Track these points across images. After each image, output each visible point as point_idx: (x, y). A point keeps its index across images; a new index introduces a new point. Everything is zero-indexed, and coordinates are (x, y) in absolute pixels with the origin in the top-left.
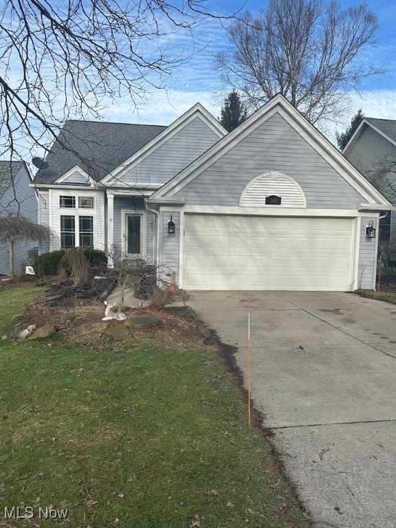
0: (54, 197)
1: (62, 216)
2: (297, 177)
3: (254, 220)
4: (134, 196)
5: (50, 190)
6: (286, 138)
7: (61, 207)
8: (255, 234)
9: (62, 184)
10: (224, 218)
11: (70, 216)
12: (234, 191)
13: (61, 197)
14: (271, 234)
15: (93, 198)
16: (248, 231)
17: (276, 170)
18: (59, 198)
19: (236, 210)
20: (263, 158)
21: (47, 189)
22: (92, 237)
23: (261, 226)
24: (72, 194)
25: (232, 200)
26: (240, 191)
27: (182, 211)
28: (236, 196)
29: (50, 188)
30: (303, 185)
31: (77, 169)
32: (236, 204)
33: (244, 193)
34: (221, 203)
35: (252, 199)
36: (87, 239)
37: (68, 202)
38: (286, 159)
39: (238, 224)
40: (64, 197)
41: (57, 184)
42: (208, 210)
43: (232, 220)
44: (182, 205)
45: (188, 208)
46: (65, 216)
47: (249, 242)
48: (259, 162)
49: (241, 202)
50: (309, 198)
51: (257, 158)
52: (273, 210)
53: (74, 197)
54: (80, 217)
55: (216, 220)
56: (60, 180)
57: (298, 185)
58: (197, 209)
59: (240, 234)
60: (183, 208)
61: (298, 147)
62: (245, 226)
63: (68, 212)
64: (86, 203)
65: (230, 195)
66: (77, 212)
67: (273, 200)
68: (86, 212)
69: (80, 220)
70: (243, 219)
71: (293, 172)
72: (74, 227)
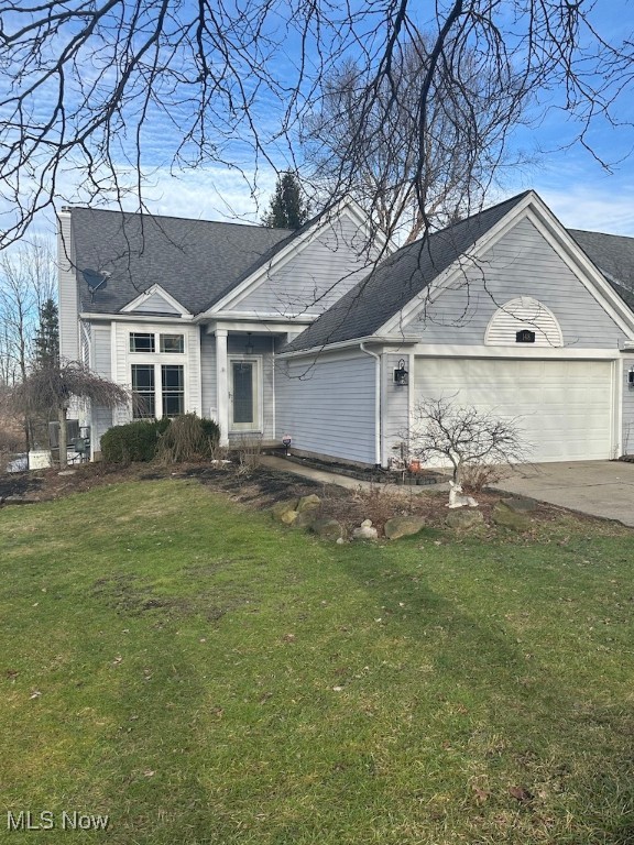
0: (120, 335)
1: (133, 366)
2: (553, 305)
3: (498, 364)
4: (249, 333)
5: (113, 324)
6: (537, 251)
7: (132, 350)
8: (501, 384)
9: (133, 313)
10: (461, 361)
11: (147, 366)
12: (477, 325)
13: (131, 334)
14: (520, 384)
15: (182, 336)
16: (492, 380)
17: (527, 295)
18: (128, 337)
19: (481, 351)
20: (510, 278)
21: (108, 322)
22: (182, 399)
23: (507, 372)
24: (149, 329)
25: (475, 336)
26: (483, 325)
27: (412, 352)
28: (480, 330)
29: (114, 320)
30: (559, 315)
31: (157, 290)
32: (480, 342)
33: (490, 327)
34: (462, 341)
35: (499, 336)
36: (174, 403)
37: (142, 343)
38: (538, 280)
39: (479, 371)
40: (137, 335)
41: (127, 314)
42: (446, 351)
43: (471, 365)
44: (410, 345)
45: (419, 350)
46: (139, 366)
47: (493, 396)
48: (507, 284)
49: (486, 338)
50: (567, 334)
51: (503, 278)
52: (525, 350)
53: (153, 335)
54: (163, 367)
55: (451, 365)
56: (130, 308)
57: (552, 315)
58: (432, 350)
59: (482, 385)
60: (413, 349)
61: (551, 264)
62: (488, 373)
63: (143, 359)
64: (172, 344)
65: (473, 330)
66: (158, 359)
67: (525, 337)
68: (172, 359)
69: (163, 372)
70: (486, 364)
71: (546, 298)
72: (153, 384)
